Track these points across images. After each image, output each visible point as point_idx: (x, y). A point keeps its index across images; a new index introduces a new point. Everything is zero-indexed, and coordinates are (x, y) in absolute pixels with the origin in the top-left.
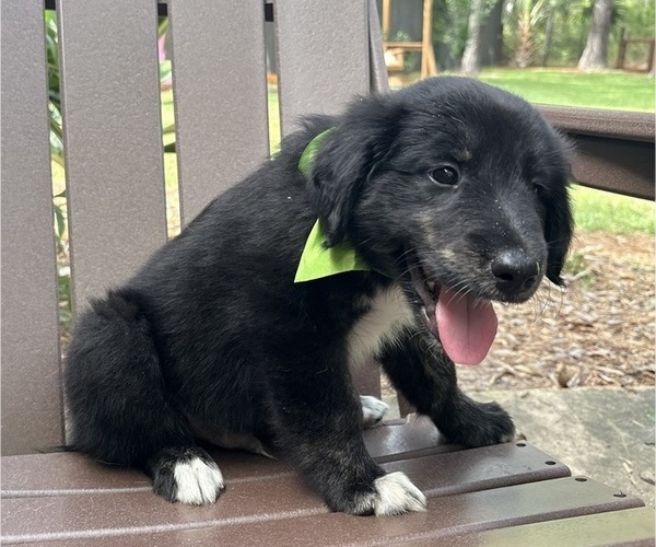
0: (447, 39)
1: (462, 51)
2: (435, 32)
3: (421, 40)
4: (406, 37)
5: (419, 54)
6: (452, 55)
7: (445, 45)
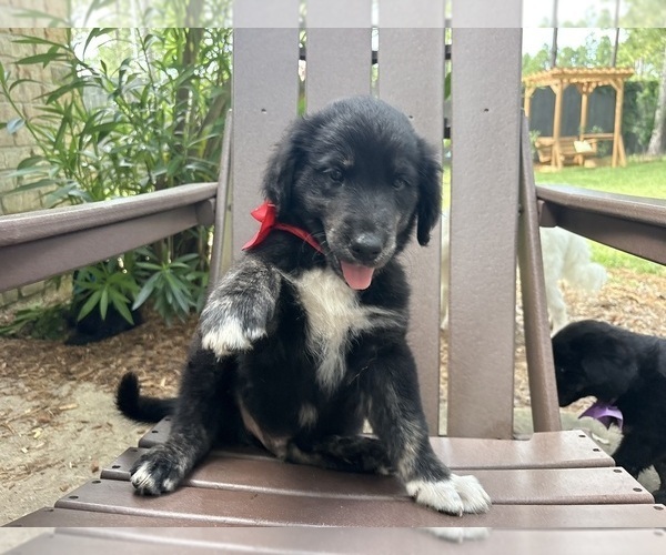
0: (635, 130)
1: (649, 138)
2: (625, 124)
3: (613, 131)
4: (600, 130)
5: (611, 143)
6: (640, 142)
7: (634, 134)
